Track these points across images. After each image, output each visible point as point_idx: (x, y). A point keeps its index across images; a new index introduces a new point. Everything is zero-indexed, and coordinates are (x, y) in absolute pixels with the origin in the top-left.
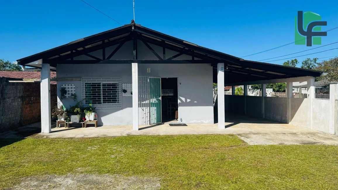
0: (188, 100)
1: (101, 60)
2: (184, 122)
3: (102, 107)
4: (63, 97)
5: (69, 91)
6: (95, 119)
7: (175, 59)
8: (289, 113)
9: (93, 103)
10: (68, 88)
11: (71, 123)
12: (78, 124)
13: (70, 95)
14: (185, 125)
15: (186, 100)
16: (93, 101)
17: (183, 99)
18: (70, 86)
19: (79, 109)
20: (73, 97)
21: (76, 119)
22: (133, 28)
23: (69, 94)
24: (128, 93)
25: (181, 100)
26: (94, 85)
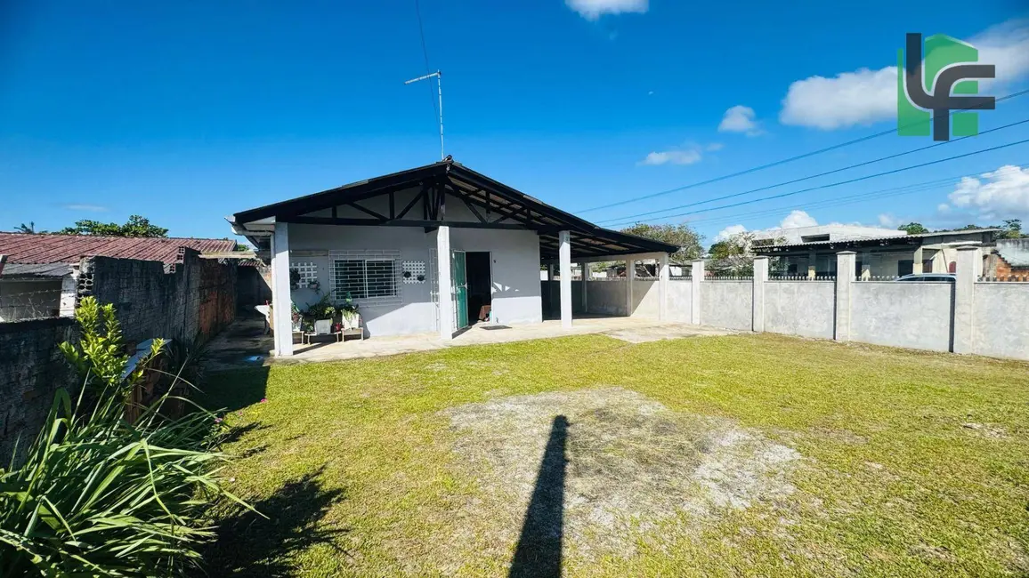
0: (507, 288)
1: (387, 220)
2: (501, 323)
3: (369, 303)
4: (294, 287)
5: (304, 275)
6: (360, 326)
7: (502, 222)
8: (630, 303)
9: (353, 297)
10: (303, 270)
11: (315, 334)
12: (329, 335)
13: (307, 283)
14: (505, 327)
15: (503, 287)
16: (352, 293)
17: (500, 287)
18: (306, 267)
19: (332, 309)
20: (314, 286)
21: (325, 327)
22: (448, 169)
23: (304, 281)
24: (412, 278)
25: (496, 288)
26: (353, 263)
